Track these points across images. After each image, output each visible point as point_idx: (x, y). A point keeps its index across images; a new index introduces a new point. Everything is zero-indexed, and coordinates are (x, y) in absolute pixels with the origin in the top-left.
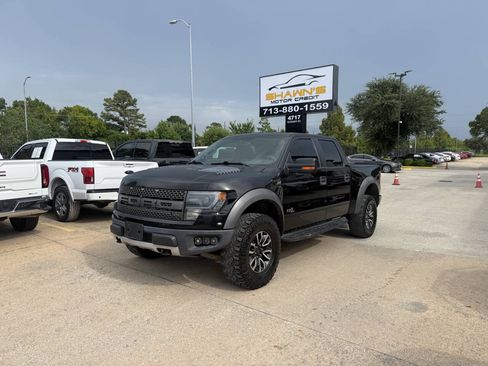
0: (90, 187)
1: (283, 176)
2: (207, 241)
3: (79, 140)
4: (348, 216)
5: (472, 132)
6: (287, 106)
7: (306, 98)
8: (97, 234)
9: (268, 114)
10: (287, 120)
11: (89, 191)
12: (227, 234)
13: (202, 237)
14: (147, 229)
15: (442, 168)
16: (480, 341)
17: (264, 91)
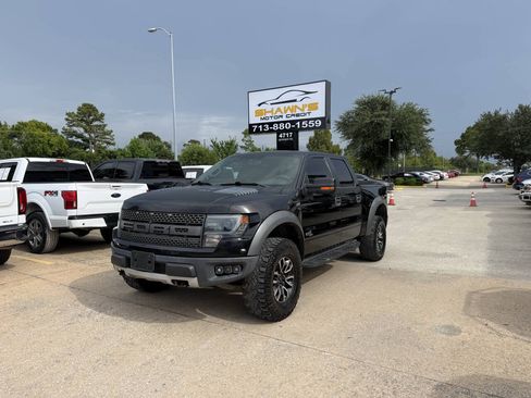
0: (72, 212)
1: (301, 196)
2: (229, 269)
3: (54, 160)
4: (358, 238)
5: (458, 150)
6: (278, 123)
7: (298, 115)
8: (83, 266)
9: (258, 131)
10: (278, 138)
11: (71, 218)
12: (252, 260)
13: (223, 265)
14: (159, 258)
15: (432, 187)
16: (521, 360)
17: (253, 107)
